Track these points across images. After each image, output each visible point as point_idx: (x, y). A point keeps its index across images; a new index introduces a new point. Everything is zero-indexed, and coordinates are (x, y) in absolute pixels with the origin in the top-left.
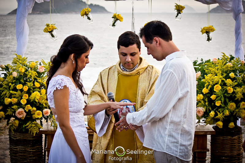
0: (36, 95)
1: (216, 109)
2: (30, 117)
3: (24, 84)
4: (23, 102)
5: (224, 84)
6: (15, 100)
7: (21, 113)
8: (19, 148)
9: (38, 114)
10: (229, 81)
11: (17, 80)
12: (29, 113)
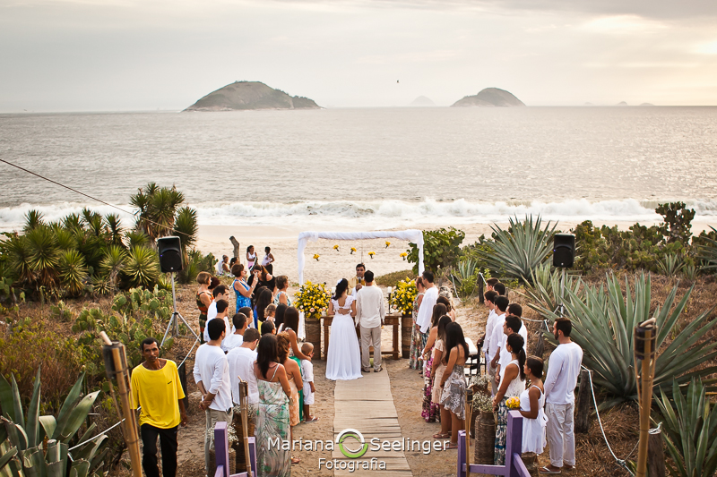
0: (319, 301)
1: (403, 306)
2: (316, 311)
3: (313, 295)
4: (313, 305)
5: (406, 294)
6: (309, 304)
7: (312, 310)
8: (310, 325)
9: (320, 310)
10: (408, 293)
11: (309, 294)
12: (316, 310)
